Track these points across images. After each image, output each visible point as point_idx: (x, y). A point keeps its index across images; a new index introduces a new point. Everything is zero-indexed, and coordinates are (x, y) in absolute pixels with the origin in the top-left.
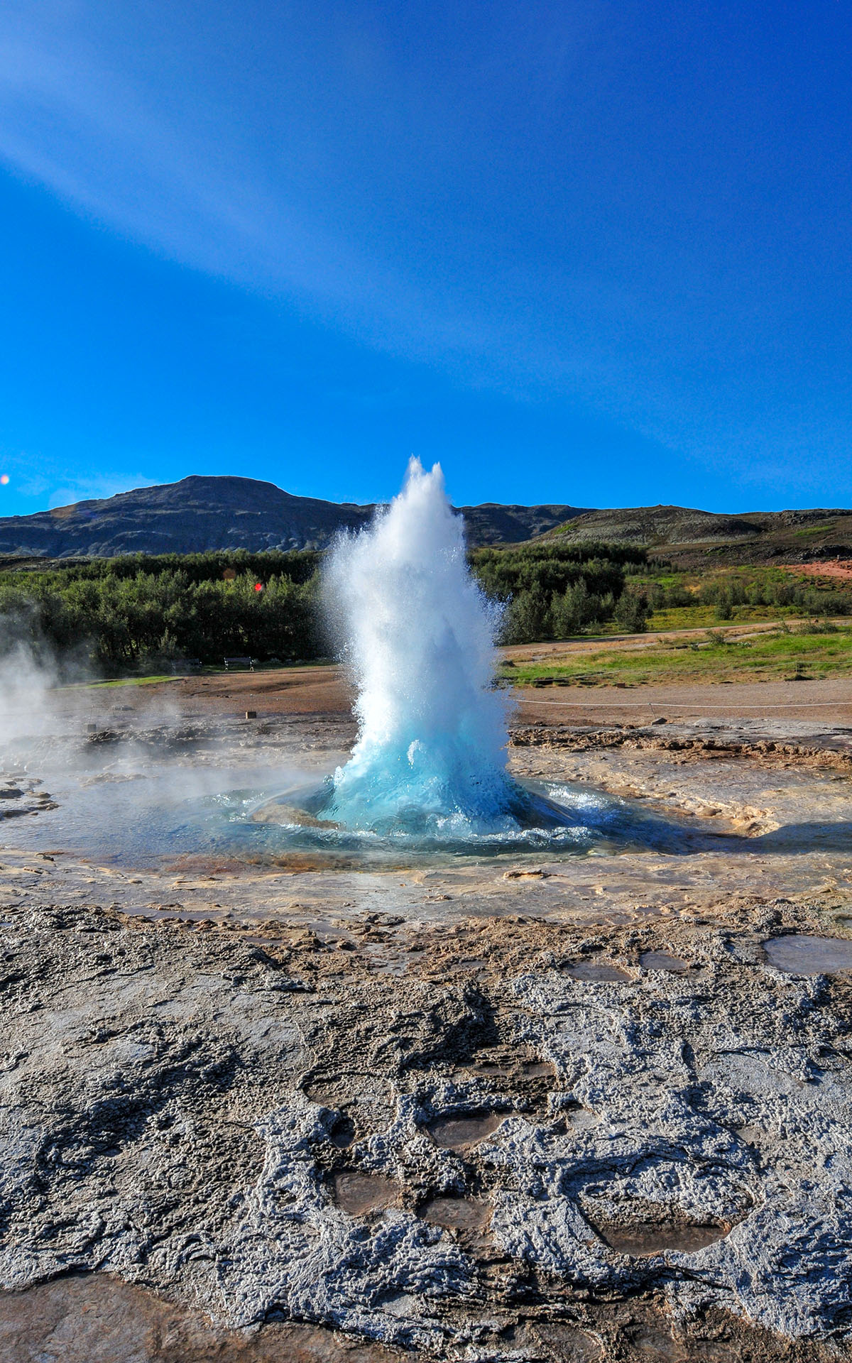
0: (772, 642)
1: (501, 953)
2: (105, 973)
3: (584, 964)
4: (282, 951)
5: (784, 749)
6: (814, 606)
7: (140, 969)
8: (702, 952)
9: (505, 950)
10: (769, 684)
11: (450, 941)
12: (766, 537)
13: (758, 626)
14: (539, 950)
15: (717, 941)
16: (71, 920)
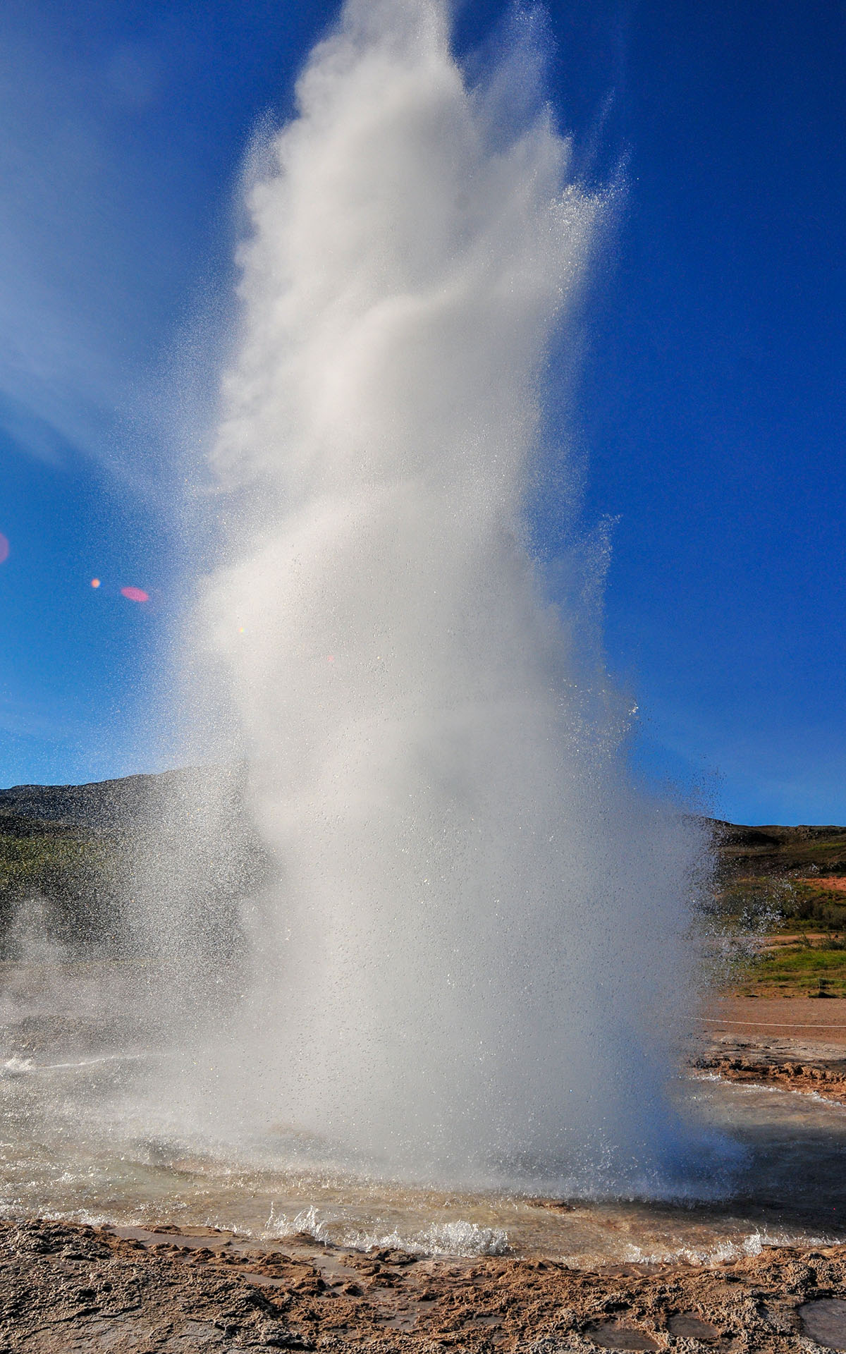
0: (795, 956)
1: (519, 1308)
2: (86, 1313)
3: (608, 1327)
4: (283, 1294)
5: (811, 1073)
6: (833, 921)
7: (125, 1310)
8: (734, 1317)
9: (523, 1304)
10: (793, 1001)
11: (465, 1289)
12: (784, 850)
13: (780, 938)
14: (560, 1305)
15: (749, 1304)
16: (58, 1243)
